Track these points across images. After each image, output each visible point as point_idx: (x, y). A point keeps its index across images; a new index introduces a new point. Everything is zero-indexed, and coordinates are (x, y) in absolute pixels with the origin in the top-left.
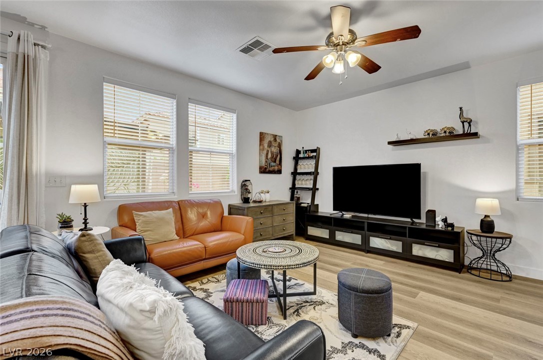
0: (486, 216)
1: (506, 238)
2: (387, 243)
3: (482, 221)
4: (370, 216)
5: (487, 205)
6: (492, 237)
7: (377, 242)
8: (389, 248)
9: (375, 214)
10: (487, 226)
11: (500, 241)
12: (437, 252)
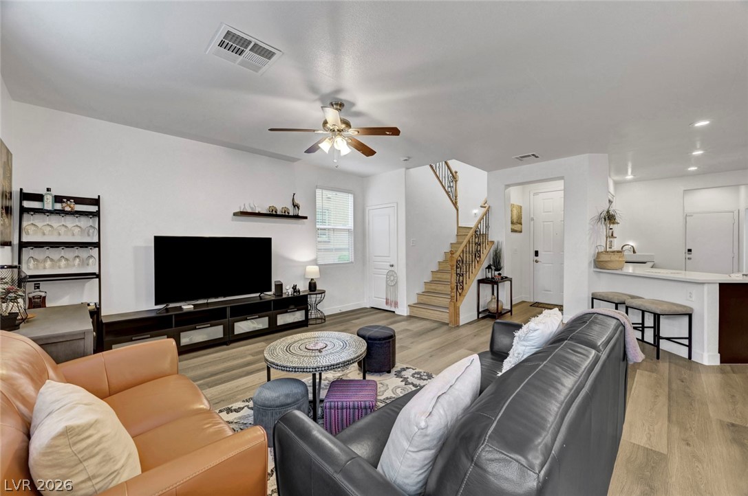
0: (312, 279)
1: (322, 293)
2: (253, 323)
3: (310, 283)
4: (211, 300)
5: (313, 271)
6: (316, 294)
7: (242, 327)
8: (255, 328)
9: (216, 297)
10: (312, 286)
11: (320, 295)
12: (294, 315)
